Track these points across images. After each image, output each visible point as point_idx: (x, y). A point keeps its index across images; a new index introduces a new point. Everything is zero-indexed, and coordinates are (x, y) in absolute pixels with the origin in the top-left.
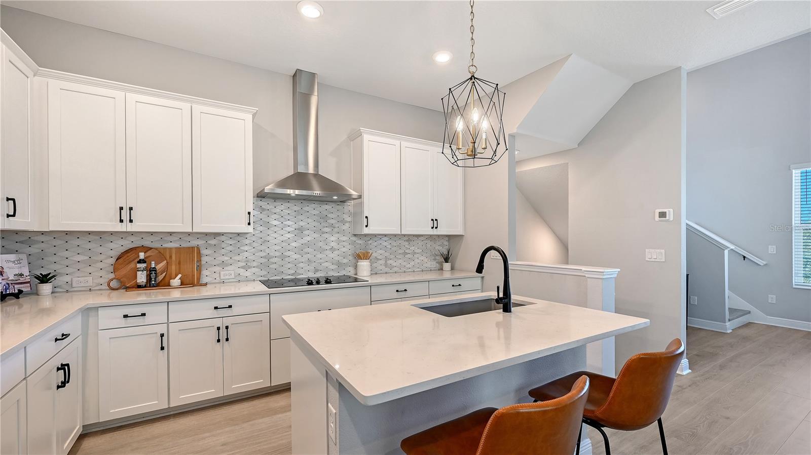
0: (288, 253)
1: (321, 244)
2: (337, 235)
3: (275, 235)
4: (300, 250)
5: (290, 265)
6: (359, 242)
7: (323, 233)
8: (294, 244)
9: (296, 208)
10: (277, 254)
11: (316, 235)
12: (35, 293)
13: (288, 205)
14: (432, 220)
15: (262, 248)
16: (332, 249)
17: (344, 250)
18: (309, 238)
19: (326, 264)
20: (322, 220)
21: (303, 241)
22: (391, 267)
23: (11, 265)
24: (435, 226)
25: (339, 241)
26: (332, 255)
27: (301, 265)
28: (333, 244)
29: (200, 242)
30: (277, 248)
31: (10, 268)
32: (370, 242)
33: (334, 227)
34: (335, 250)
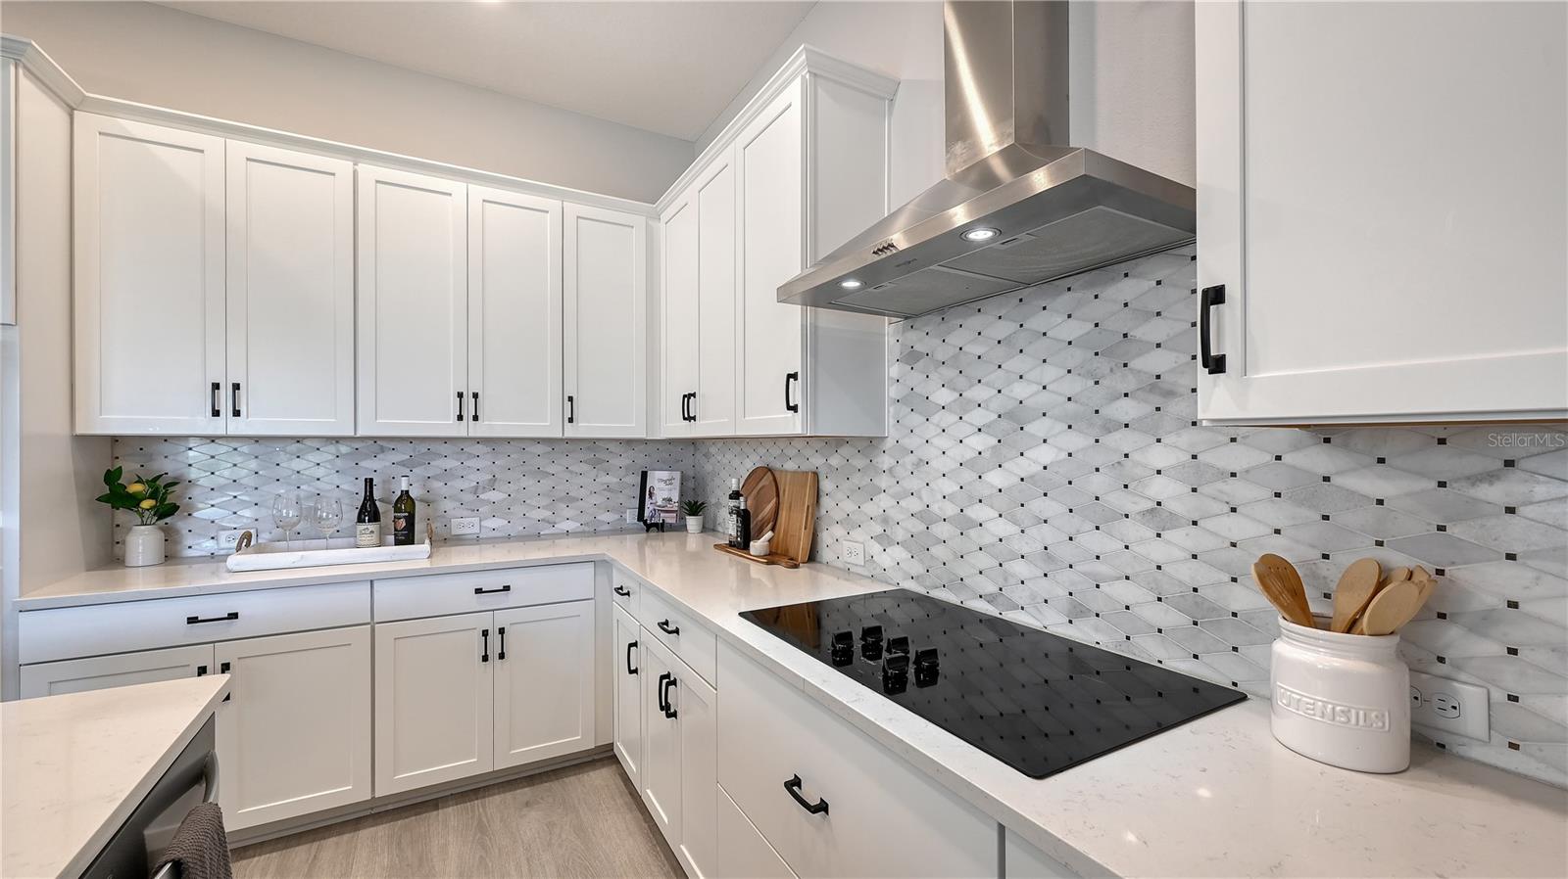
0: (977, 512)
1: (1097, 483)
2: (1188, 438)
3: (942, 442)
4: (1013, 504)
5: (984, 561)
6: (1370, 484)
7: (1110, 427)
8: (995, 478)
9: (1004, 329)
11: (1077, 441)
13: (975, 322)
15: (913, 483)
18: (1045, 455)
20: (1102, 365)
21: (1027, 466)
23: (662, 485)
25: (1196, 475)
26: (1157, 551)
27: (1019, 568)
28: (1160, 488)
29: (816, 461)
30: (949, 487)
32: (1496, 493)
33: (1170, 394)
34: (1173, 521)
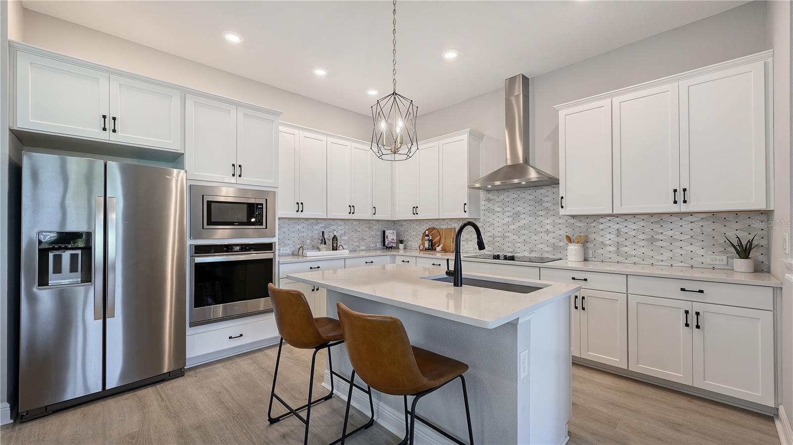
0: (507, 234)
1: (536, 227)
2: (553, 218)
3: (498, 220)
4: (517, 232)
5: (509, 244)
6: (579, 224)
7: (538, 216)
8: (512, 227)
9: (515, 196)
10: (500, 234)
11: (531, 219)
12: (397, 248)
13: (508, 194)
15: (489, 229)
16: (547, 232)
17: (561, 232)
18: (524, 222)
19: (540, 246)
20: (537, 204)
21: (520, 224)
23: (390, 234)
25: (554, 224)
26: (547, 238)
27: (518, 245)
28: (548, 227)
29: (455, 225)
30: (499, 229)
31: (390, 236)
32: (593, 225)
33: (549, 210)
34: (550, 232)
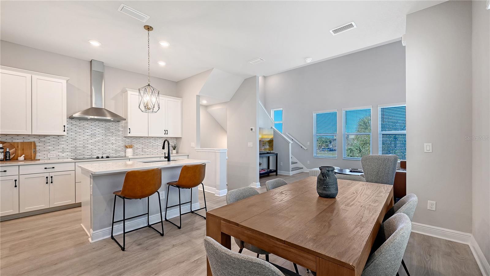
0: (87, 145)
1: (106, 141)
2: (115, 137)
3: (80, 137)
4: (94, 144)
5: (88, 151)
6: (127, 140)
7: (107, 136)
8: (91, 141)
10: (81, 146)
11: (103, 137)
13: (87, 122)
14: (165, 130)
16: (112, 144)
17: (119, 144)
18: (99, 138)
19: (109, 151)
20: (106, 130)
21: (95, 140)
22: (145, 152)
24: (166, 133)
25: (116, 140)
26: (112, 147)
27: (95, 151)
28: (112, 141)
29: (35, 140)
30: (80, 143)
32: (133, 140)
33: (114, 133)
34: (114, 144)
